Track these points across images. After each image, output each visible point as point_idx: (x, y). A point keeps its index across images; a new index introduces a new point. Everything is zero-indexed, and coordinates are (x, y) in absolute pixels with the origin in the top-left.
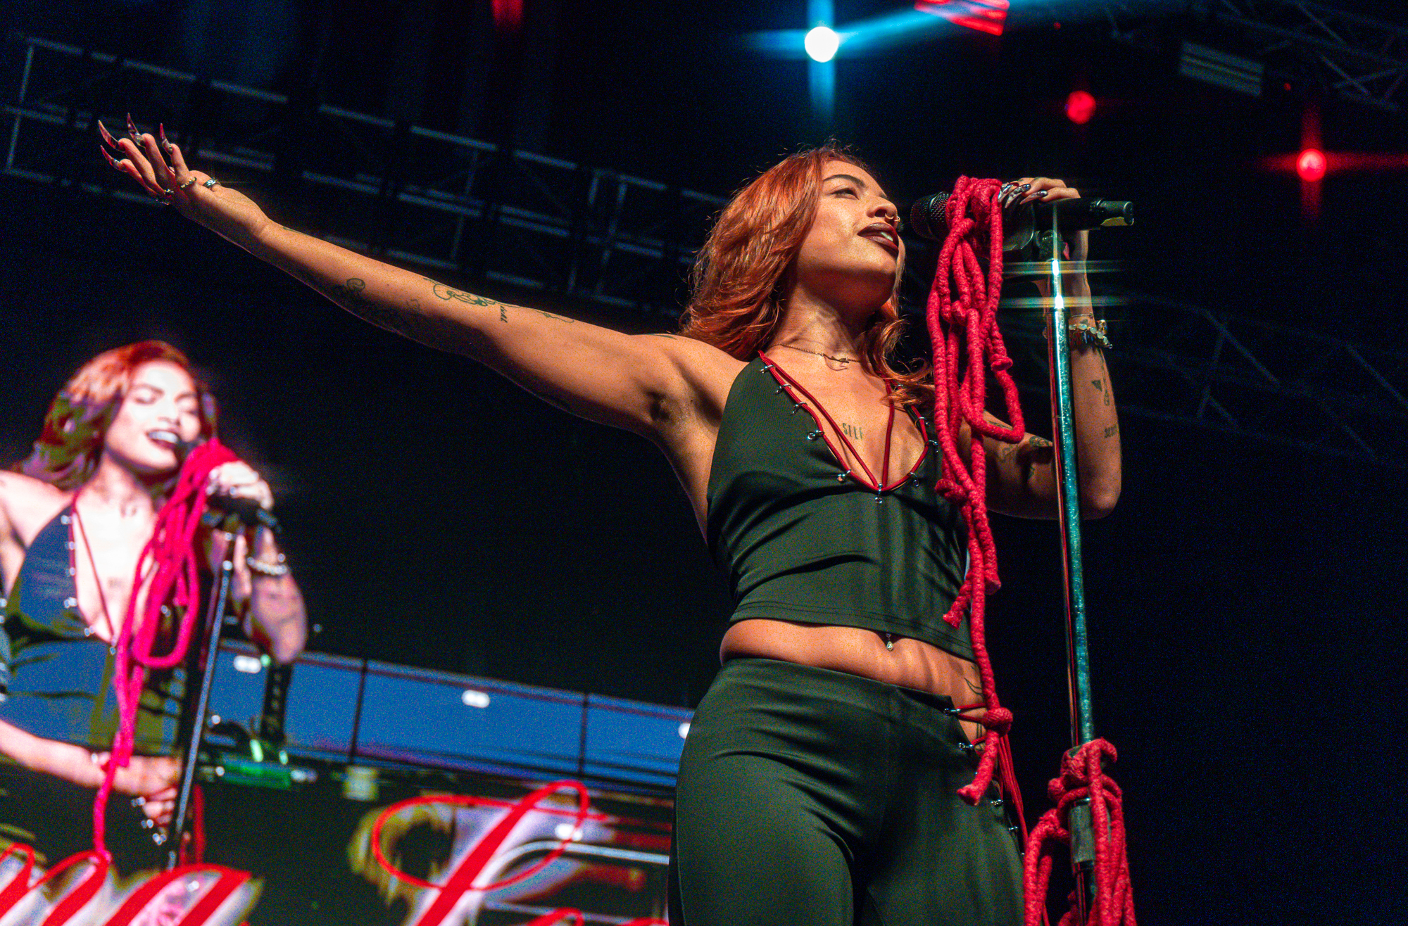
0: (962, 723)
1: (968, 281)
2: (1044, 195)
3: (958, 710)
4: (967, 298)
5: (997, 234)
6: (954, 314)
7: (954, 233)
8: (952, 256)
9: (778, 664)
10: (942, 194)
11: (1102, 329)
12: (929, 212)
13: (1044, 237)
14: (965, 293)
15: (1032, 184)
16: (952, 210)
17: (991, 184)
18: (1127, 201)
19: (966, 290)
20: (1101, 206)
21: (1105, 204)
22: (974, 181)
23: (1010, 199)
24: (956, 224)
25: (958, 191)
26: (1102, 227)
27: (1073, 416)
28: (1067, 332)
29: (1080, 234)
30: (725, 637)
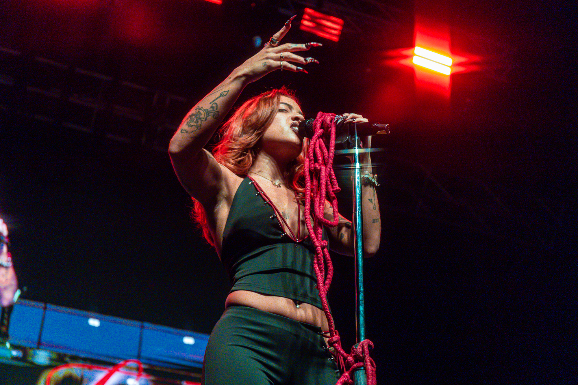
0: (324, 338)
1: (321, 155)
2: (354, 120)
3: (323, 333)
4: (320, 162)
5: (333, 136)
6: (315, 168)
7: (316, 135)
8: (315, 144)
9: (251, 309)
10: (312, 119)
11: (375, 178)
12: (306, 126)
13: (353, 138)
14: (320, 160)
15: (349, 116)
16: (315, 125)
17: (331, 116)
18: (387, 124)
19: (320, 158)
20: (377, 125)
21: (378, 125)
22: (325, 114)
23: (339, 121)
24: (317, 131)
25: (318, 118)
26: (377, 134)
27: (362, 212)
28: (361, 178)
29: (368, 137)
30: (228, 297)
